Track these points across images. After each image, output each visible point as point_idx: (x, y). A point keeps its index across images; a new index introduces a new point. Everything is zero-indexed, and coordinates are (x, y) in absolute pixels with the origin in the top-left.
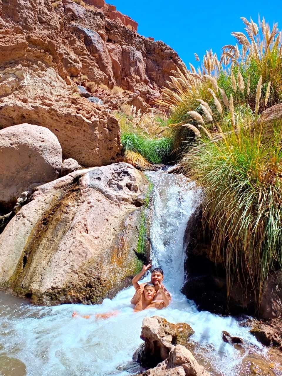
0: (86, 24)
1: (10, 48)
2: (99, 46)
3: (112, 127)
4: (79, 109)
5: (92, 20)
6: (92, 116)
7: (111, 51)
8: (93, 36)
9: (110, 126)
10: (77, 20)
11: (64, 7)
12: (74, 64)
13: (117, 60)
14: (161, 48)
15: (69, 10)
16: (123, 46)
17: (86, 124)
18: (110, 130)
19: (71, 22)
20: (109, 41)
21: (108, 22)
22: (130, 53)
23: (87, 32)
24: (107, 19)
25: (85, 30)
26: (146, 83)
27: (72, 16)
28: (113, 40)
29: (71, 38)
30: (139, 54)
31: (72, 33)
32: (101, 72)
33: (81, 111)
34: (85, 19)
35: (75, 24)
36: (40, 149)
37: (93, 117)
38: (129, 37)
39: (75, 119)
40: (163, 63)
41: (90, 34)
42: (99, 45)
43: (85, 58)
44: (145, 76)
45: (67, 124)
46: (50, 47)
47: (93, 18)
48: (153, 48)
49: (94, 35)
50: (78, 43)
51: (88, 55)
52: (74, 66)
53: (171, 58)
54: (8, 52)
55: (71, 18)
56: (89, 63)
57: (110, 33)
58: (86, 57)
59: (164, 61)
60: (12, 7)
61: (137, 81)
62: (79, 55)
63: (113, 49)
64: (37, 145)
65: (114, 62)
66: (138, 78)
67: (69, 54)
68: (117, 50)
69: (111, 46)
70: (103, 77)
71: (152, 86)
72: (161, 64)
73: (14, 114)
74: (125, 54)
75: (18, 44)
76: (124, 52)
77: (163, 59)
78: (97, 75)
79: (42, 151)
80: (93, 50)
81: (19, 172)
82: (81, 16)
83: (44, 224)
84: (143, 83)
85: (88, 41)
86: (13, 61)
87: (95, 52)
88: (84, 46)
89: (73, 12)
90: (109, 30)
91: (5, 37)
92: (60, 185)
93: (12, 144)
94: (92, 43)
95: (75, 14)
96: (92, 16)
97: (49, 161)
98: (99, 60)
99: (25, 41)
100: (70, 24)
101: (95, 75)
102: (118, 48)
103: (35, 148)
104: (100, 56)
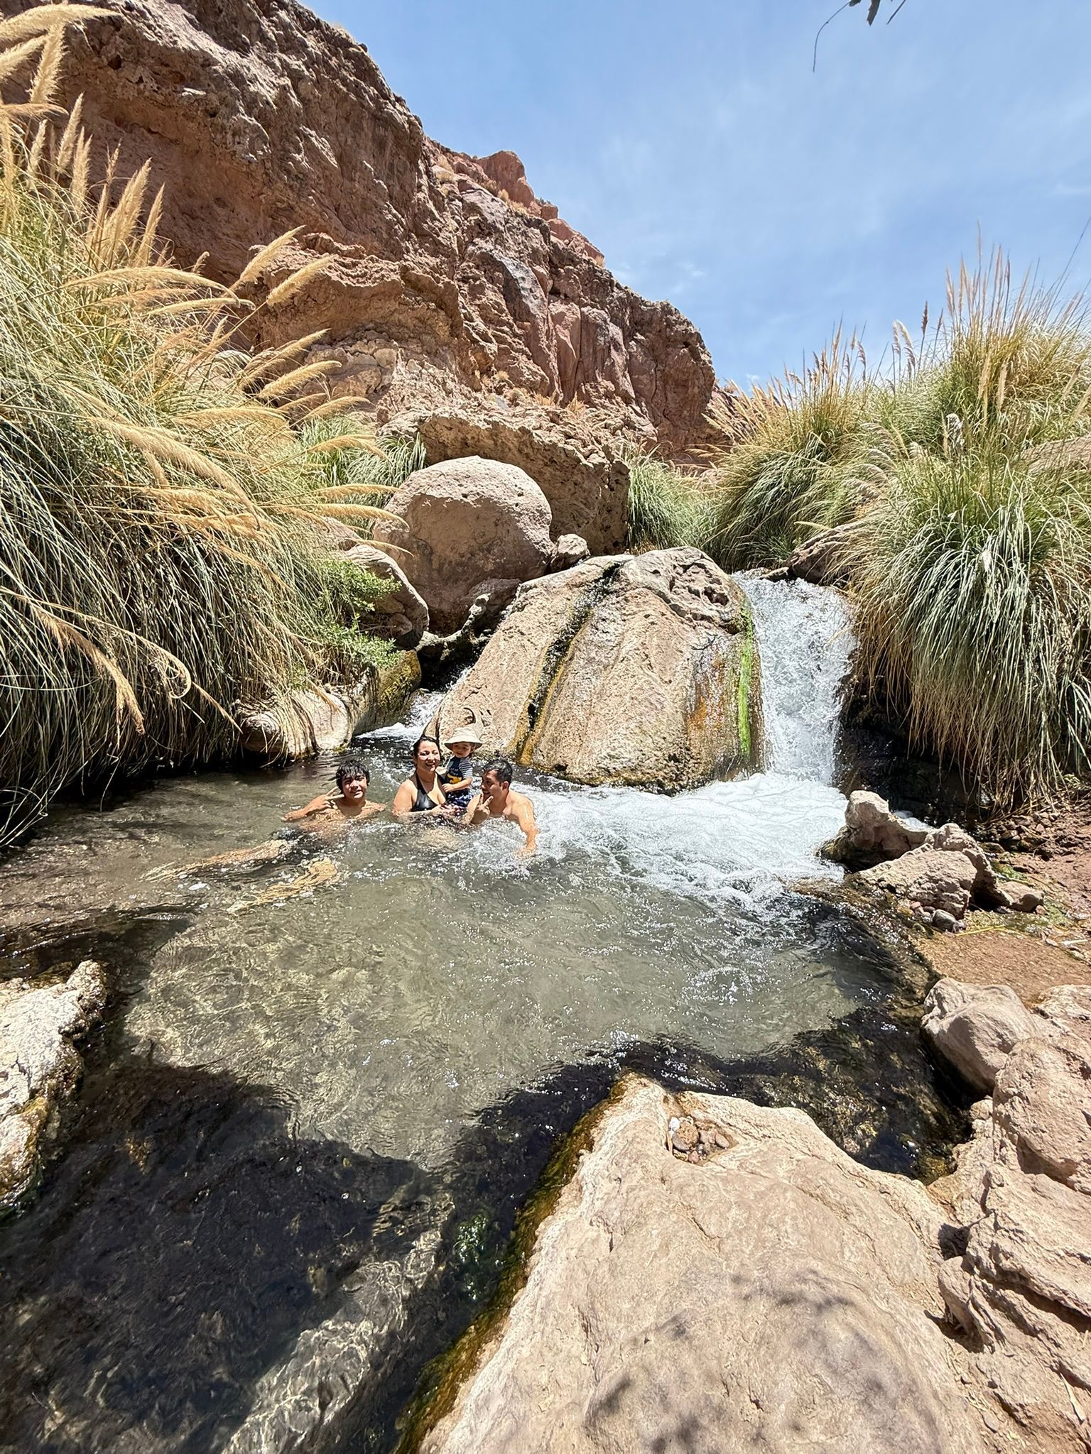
0: (509, 248)
1: (366, 294)
2: (532, 304)
3: (617, 482)
4: (570, 437)
5: (520, 239)
6: (592, 452)
7: (558, 318)
8: (523, 279)
9: (613, 478)
10: (490, 234)
11: (461, 200)
12: (482, 343)
13: (568, 340)
14: (667, 320)
15: (472, 208)
16: (584, 309)
17: (583, 469)
18: (612, 489)
19: (476, 240)
20: (555, 293)
21: (555, 245)
22: (598, 326)
23: (510, 268)
24: (553, 239)
25: (506, 261)
26: (627, 400)
27: (478, 223)
28: (563, 291)
29: (475, 279)
30: (615, 331)
31: (477, 267)
32: (535, 368)
33: (572, 441)
34: (507, 235)
35: (484, 245)
36: (517, 509)
37: (594, 455)
38: (599, 285)
39: (563, 455)
40: (668, 354)
41: (518, 274)
42: (534, 301)
43: (503, 331)
44: (626, 384)
45: (546, 465)
46: (446, 298)
47: (524, 234)
48: (647, 317)
49: (523, 276)
50: (490, 294)
51: (511, 327)
52: (483, 347)
53: (687, 345)
54: (363, 303)
55: (477, 229)
56: (510, 344)
57: (558, 274)
58: (505, 328)
59: (669, 350)
60: (363, 192)
61: (609, 396)
62: (491, 322)
63: (562, 314)
64: (511, 502)
65: (561, 345)
66: (612, 387)
67: (472, 320)
68: (570, 318)
69: (558, 307)
70: (538, 378)
71: (638, 409)
72: (663, 357)
73: (448, 436)
74: (586, 328)
75: (385, 284)
76: (585, 321)
77: (668, 346)
78: (526, 373)
79: (520, 514)
80: (521, 313)
81: (473, 555)
82: (498, 225)
83: (558, 650)
84: (619, 399)
85: (510, 290)
86: (371, 325)
87: (524, 318)
88: (503, 303)
89: (482, 215)
90: (556, 267)
91: (355, 265)
92: (578, 581)
93: (465, 496)
94: (521, 296)
95: (485, 219)
96: (523, 228)
97: (531, 536)
98: (531, 339)
99: (396, 277)
100: (475, 244)
101: (522, 374)
102: (572, 312)
103: (509, 507)
104: (535, 327)
